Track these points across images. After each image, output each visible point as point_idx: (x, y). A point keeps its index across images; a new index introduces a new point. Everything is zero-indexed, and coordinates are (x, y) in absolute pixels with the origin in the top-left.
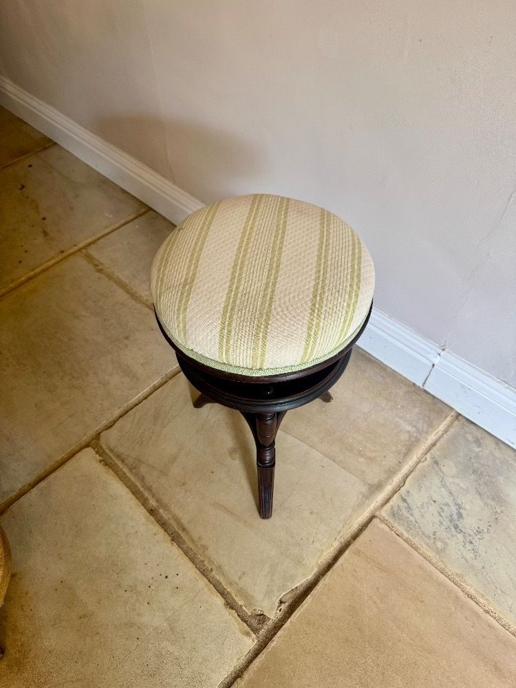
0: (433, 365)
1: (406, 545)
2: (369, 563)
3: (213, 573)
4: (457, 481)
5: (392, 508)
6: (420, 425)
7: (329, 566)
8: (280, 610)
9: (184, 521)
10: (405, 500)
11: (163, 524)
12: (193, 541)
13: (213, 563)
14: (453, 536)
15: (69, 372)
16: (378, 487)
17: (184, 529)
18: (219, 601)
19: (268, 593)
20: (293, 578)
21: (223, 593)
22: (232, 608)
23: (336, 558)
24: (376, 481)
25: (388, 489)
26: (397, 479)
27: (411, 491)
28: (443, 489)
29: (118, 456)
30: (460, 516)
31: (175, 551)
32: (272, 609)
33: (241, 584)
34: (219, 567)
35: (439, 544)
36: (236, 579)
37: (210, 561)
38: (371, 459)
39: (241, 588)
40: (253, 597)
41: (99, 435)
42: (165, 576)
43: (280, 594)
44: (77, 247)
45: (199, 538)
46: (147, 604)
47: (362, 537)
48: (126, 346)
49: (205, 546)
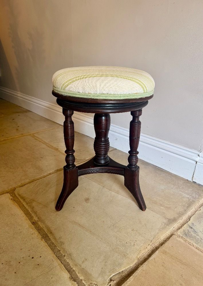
0: (197, 162)
1: (197, 251)
2: (173, 259)
3: (65, 258)
5: (184, 231)
7: (145, 260)
8: (110, 285)
9: (52, 229)
10: (191, 228)
11: (39, 230)
12: (55, 239)
13: (66, 252)
15: (9, 167)
16: (174, 220)
17: (51, 233)
18: (66, 275)
19: (102, 273)
20: (120, 265)
21: (70, 271)
22: (75, 281)
23: (150, 255)
24: (172, 218)
25: (181, 221)
26: (185, 218)
27: (195, 224)
29: (22, 198)
31: (43, 243)
32: (104, 284)
33: (83, 266)
34: (70, 255)
36: (80, 263)
37: (64, 251)
38: (168, 208)
39: (83, 268)
40: (91, 275)
41: (15, 189)
42: (32, 257)
43: (111, 275)
44: (29, 134)
45: (60, 238)
46: (14, 273)
47: (166, 244)
48: (41, 160)
49: (62, 242)
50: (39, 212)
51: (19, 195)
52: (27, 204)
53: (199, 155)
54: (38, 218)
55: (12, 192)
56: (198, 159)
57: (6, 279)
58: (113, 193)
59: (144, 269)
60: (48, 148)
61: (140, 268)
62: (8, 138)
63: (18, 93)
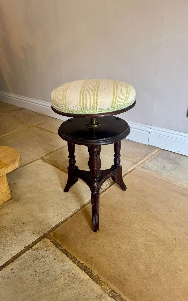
0: (149, 133)
2: (135, 176)
4: (162, 161)
5: (141, 166)
6: (148, 151)
14: (163, 171)
15: (32, 146)
24: (135, 162)
25: (140, 163)
26: (142, 161)
27: (147, 163)
28: (158, 163)
29: (50, 160)
30: (165, 167)
32: (104, 186)
35: (159, 172)
38: (133, 158)
43: (106, 184)
44: (33, 126)
47: (132, 172)
48: (51, 141)
52: (54, 163)
53: (150, 128)
55: (42, 158)
56: (150, 130)
62: (20, 130)
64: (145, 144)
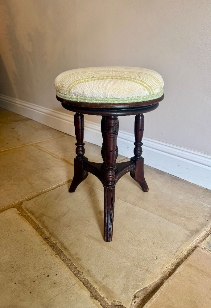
2: (199, 272)
3: (84, 274)
5: (208, 242)
7: (170, 274)
8: (135, 303)
9: (67, 245)
11: (52, 246)
12: (71, 255)
13: (84, 268)
15: (13, 179)
16: (197, 231)
17: (66, 249)
18: (86, 293)
19: (125, 290)
20: (143, 281)
21: (90, 288)
22: (96, 299)
23: (174, 269)
24: (194, 229)
25: (204, 232)
29: (31, 212)
31: (58, 260)
32: (128, 301)
33: (104, 283)
34: (89, 272)
36: (101, 280)
37: (82, 268)
38: (190, 219)
39: (104, 286)
40: (113, 292)
41: (22, 203)
42: (47, 275)
43: (134, 292)
44: (31, 143)
45: (76, 254)
46: (29, 293)
47: (191, 257)
48: (47, 171)
49: (79, 258)
50: (50, 226)
51: (27, 209)
52: (37, 218)
54: (50, 233)
55: (19, 206)
57: (21, 300)
58: (129, 205)
59: (170, 284)
60: (54, 158)
61: (165, 283)
62: (10, 149)
63: (17, 99)
64: (207, 189)
